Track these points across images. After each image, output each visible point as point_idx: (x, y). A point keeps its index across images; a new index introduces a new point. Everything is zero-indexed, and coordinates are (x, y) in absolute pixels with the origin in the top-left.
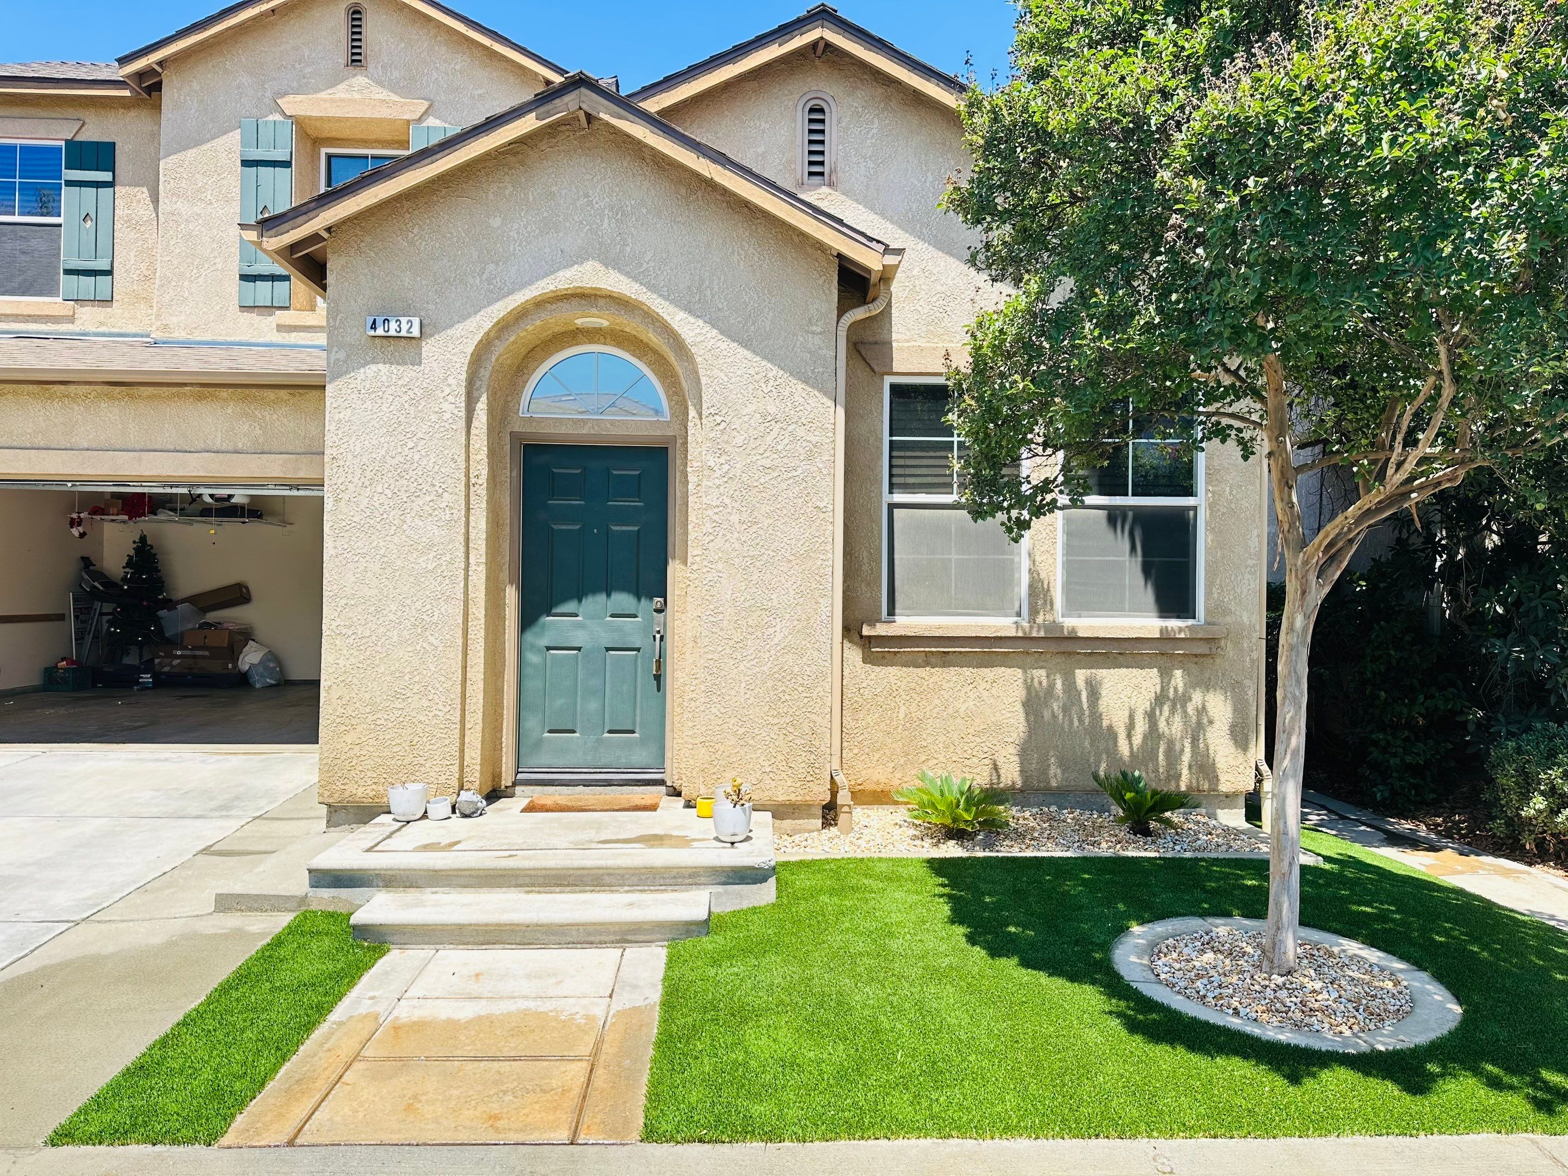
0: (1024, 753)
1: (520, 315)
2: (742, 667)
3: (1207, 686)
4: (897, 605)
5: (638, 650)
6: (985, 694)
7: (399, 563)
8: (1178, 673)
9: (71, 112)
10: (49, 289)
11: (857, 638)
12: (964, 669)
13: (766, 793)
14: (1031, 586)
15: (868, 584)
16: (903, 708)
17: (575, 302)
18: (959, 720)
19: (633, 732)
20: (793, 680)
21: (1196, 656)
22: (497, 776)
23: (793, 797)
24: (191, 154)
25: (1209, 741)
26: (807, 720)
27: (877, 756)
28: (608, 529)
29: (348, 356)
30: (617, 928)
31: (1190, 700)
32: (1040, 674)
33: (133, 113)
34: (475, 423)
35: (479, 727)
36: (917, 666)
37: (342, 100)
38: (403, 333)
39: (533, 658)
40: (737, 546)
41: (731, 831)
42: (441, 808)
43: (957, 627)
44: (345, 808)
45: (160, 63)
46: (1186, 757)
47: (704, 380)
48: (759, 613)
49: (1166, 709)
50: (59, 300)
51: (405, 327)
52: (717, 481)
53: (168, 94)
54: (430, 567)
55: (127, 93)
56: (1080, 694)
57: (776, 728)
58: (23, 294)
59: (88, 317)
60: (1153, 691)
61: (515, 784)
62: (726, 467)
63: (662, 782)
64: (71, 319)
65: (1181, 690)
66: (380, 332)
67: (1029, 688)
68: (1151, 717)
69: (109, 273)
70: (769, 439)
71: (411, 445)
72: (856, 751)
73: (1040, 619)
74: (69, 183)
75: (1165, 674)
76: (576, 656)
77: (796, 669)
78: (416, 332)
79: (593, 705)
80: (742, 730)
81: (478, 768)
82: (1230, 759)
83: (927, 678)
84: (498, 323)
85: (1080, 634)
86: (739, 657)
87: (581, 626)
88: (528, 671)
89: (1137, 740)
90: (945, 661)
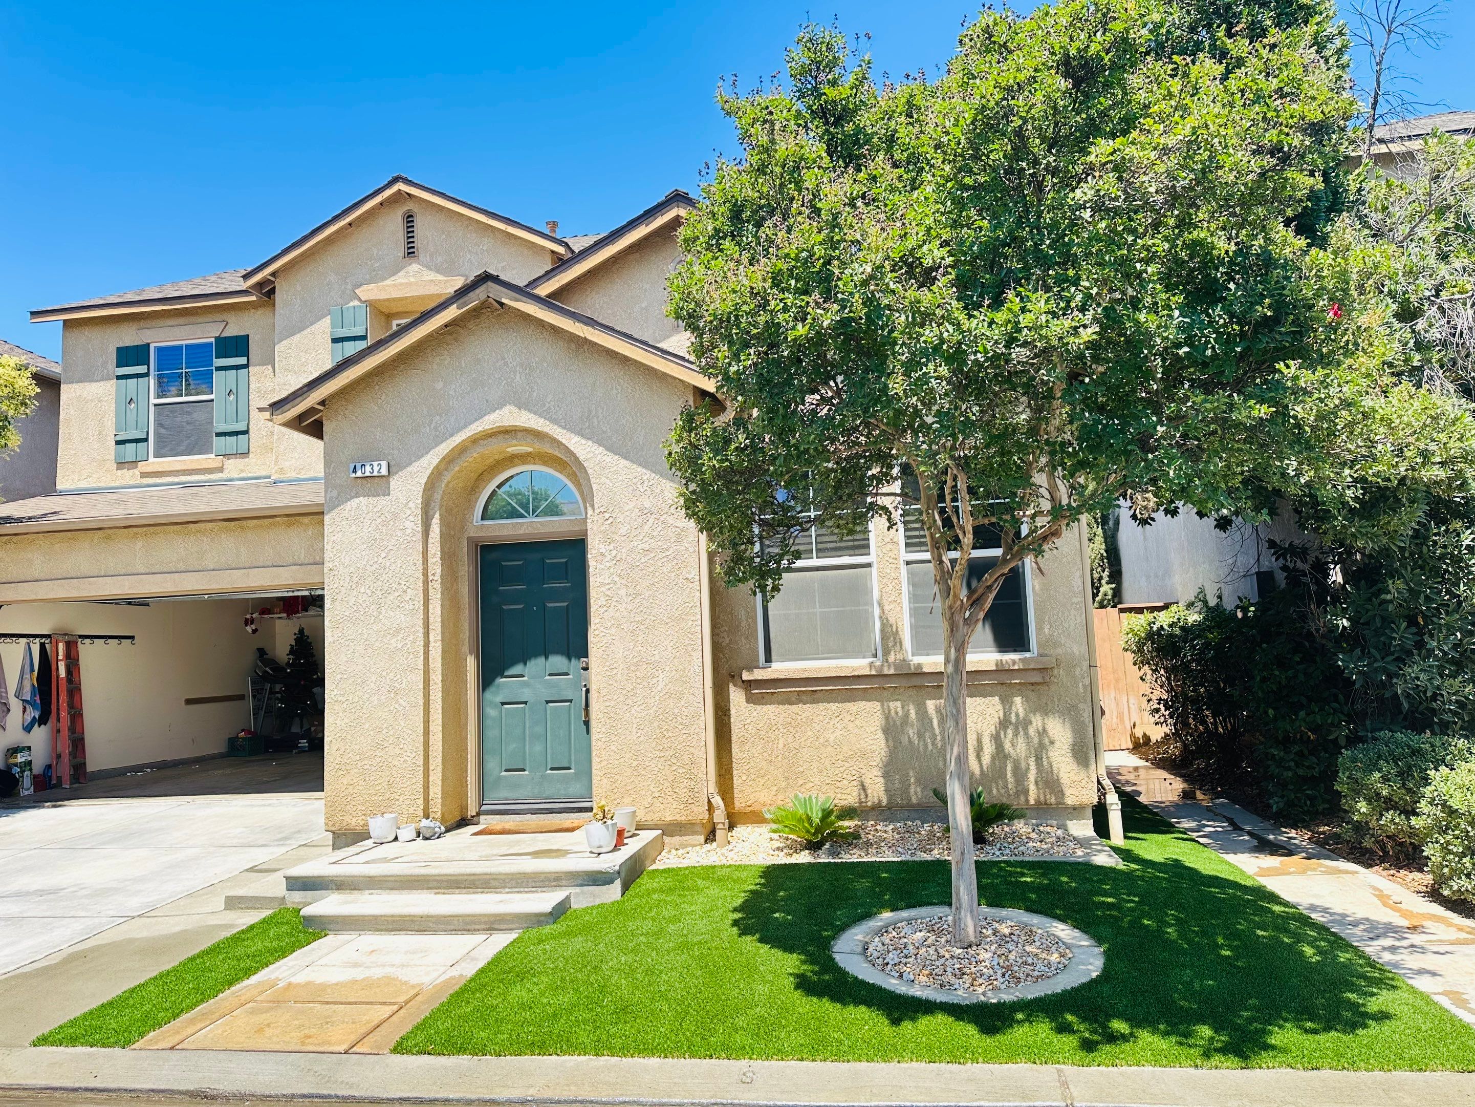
0: (886, 775)
1: (461, 450)
2: (633, 712)
3: (1045, 711)
4: (773, 654)
5: (571, 701)
6: (851, 725)
7: (377, 644)
8: (1018, 700)
9: (219, 317)
10: (204, 448)
11: (740, 683)
12: (831, 704)
13: (656, 813)
14: (883, 631)
15: (747, 638)
16: (781, 741)
17: (501, 437)
18: (829, 749)
19: (569, 768)
20: (674, 720)
21: (1032, 684)
22: (464, 808)
23: (678, 818)
24: (297, 337)
25: (1052, 759)
26: (687, 753)
27: (762, 782)
28: (545, 606)
29: (339, 494)
30: (486, 919)
31: (1031, 723)
32: (896, 706)
33: (260, 312)
34: (431, 535)
35: (440, 769)
36: (791, 704)
37: (401, 284)
38: (375, 474)
39: (491, 712)
40: (625, 613)
41: (597, 844)
42: (407, 833)
43: (819, 669)
44: (345, 834)
45: (273, 274)
46: (1032, 775)
47: (595, 487)
48: (645, 666)
49: (1010, 732)
50: (213, 456)
51: (376, 469)
52: (608, 564)
53: (279, 296)
54: (399, 646)
55: (254, 298)
56: (931, 722)
57: (662, 759)
58: (189, 454)
59: (233, 467)
60: (996, 716)
61: (478, 814)
62: (614, 553)
63: (590, 809)
64: (221, 469)
65: (1022, 715)
66: (359, 474)
67: (887, 717)
68: (997, 739)
69: (246, 432)
70: (646, 527)
71: (383, 555)
72: (744, 778)
73: (891, 658)
74: (218, 369)
75: (1006, 701)
76: (524, 709)
77: (676, 711)
78: (384, 472)
79: (538, 748)
80: (635, 763)
81: (440, 801)
82: (1072, 774)
83: (800, 713)
84: (444, 458)
85: (925, 670)
86: (631, 703)
87: (526, 684)
88: (488, 722)
89: (986, 759)
90: (814, 698)
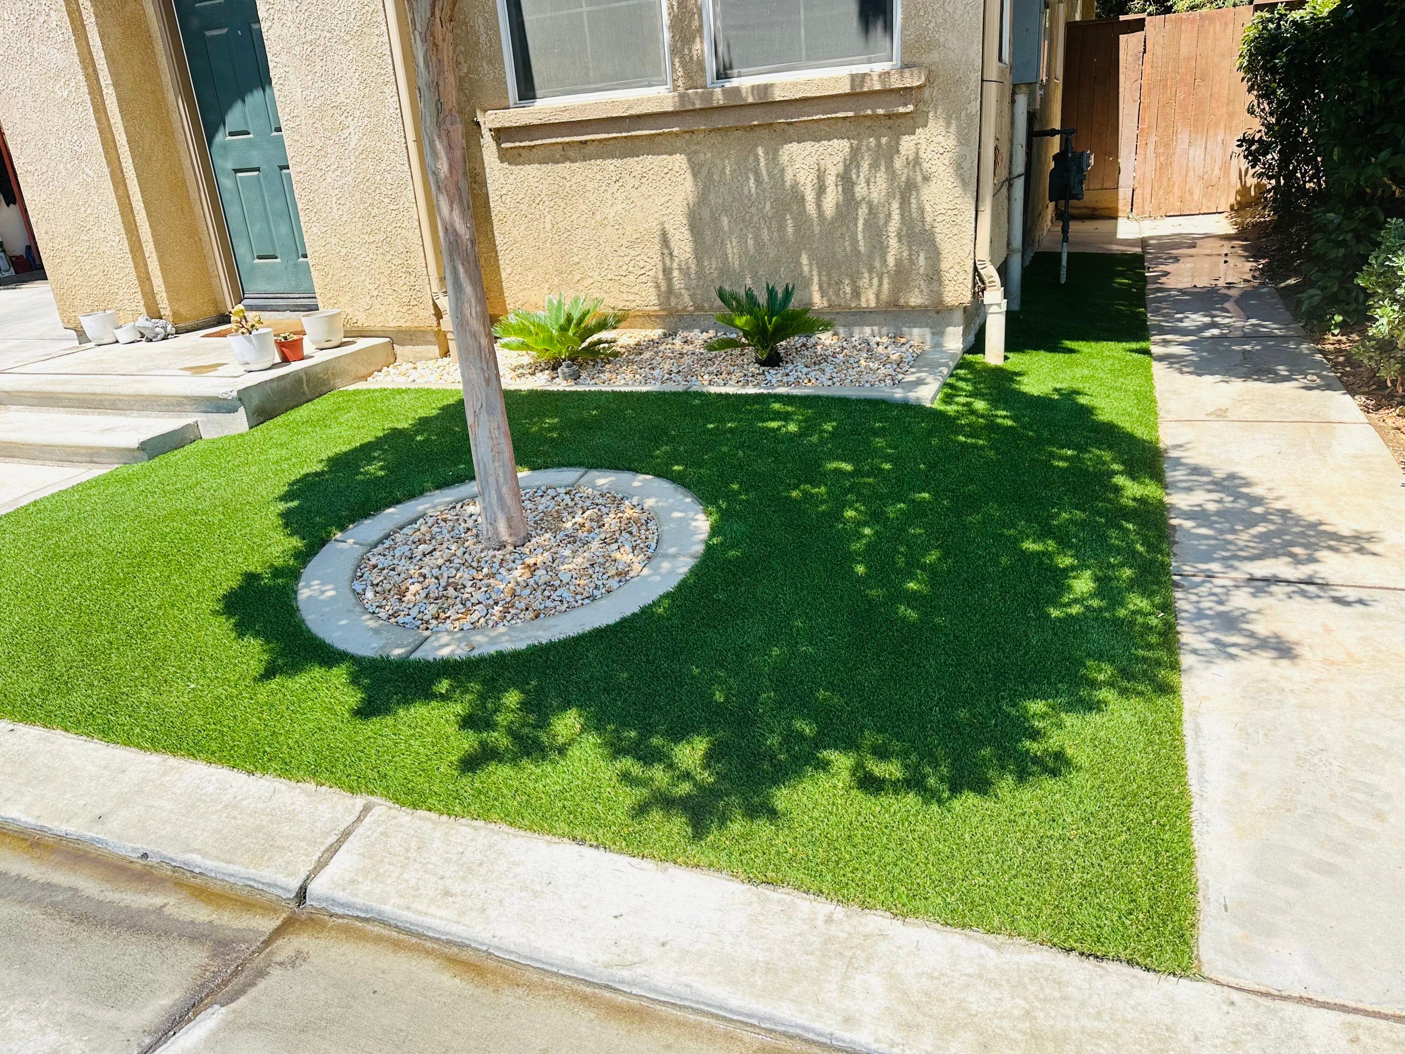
2: (329, 180)
12: (609, 161)
13: (380, 319)
15: (490, 62)
20: (378, 192)
21: (889, 116)
22: (219, 302)
23: (403, 323)
26: (399, 237)
30: (84, 451)
35: (155, 256)
39: (226, 182)
42: (127, 334)
48: (331, 112)
57: (373, 246)
76: (259, 177)
77: (379, 177)
79: (284, 229)
81: (165, 295)
83: (568, 177)
85: (729, 101)
86: (324, 168)
87: (251, 144)
90: (584, 152)
